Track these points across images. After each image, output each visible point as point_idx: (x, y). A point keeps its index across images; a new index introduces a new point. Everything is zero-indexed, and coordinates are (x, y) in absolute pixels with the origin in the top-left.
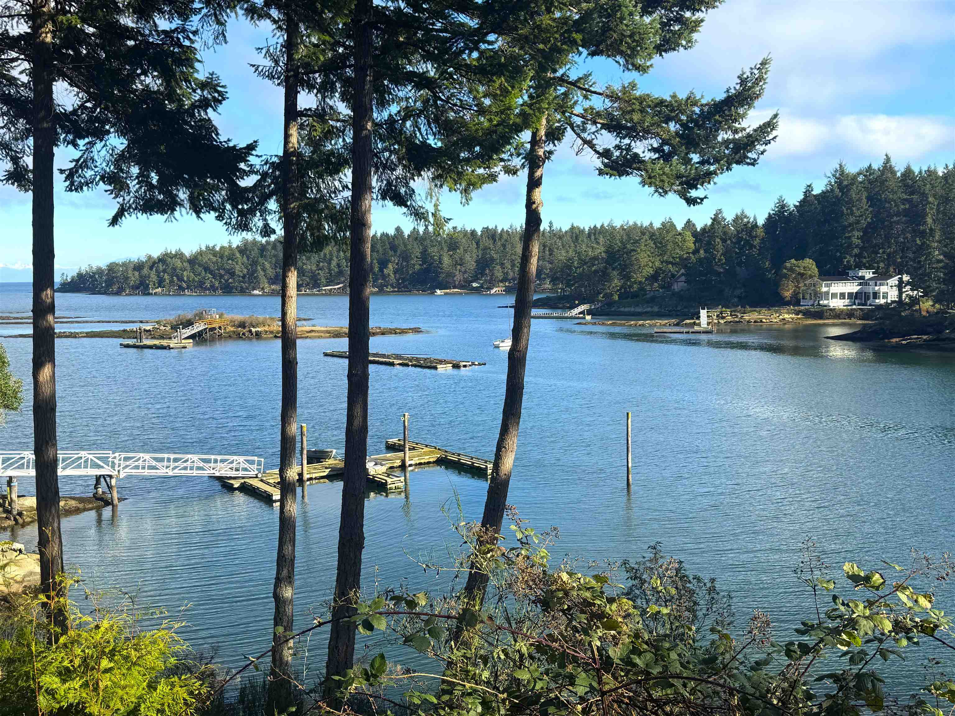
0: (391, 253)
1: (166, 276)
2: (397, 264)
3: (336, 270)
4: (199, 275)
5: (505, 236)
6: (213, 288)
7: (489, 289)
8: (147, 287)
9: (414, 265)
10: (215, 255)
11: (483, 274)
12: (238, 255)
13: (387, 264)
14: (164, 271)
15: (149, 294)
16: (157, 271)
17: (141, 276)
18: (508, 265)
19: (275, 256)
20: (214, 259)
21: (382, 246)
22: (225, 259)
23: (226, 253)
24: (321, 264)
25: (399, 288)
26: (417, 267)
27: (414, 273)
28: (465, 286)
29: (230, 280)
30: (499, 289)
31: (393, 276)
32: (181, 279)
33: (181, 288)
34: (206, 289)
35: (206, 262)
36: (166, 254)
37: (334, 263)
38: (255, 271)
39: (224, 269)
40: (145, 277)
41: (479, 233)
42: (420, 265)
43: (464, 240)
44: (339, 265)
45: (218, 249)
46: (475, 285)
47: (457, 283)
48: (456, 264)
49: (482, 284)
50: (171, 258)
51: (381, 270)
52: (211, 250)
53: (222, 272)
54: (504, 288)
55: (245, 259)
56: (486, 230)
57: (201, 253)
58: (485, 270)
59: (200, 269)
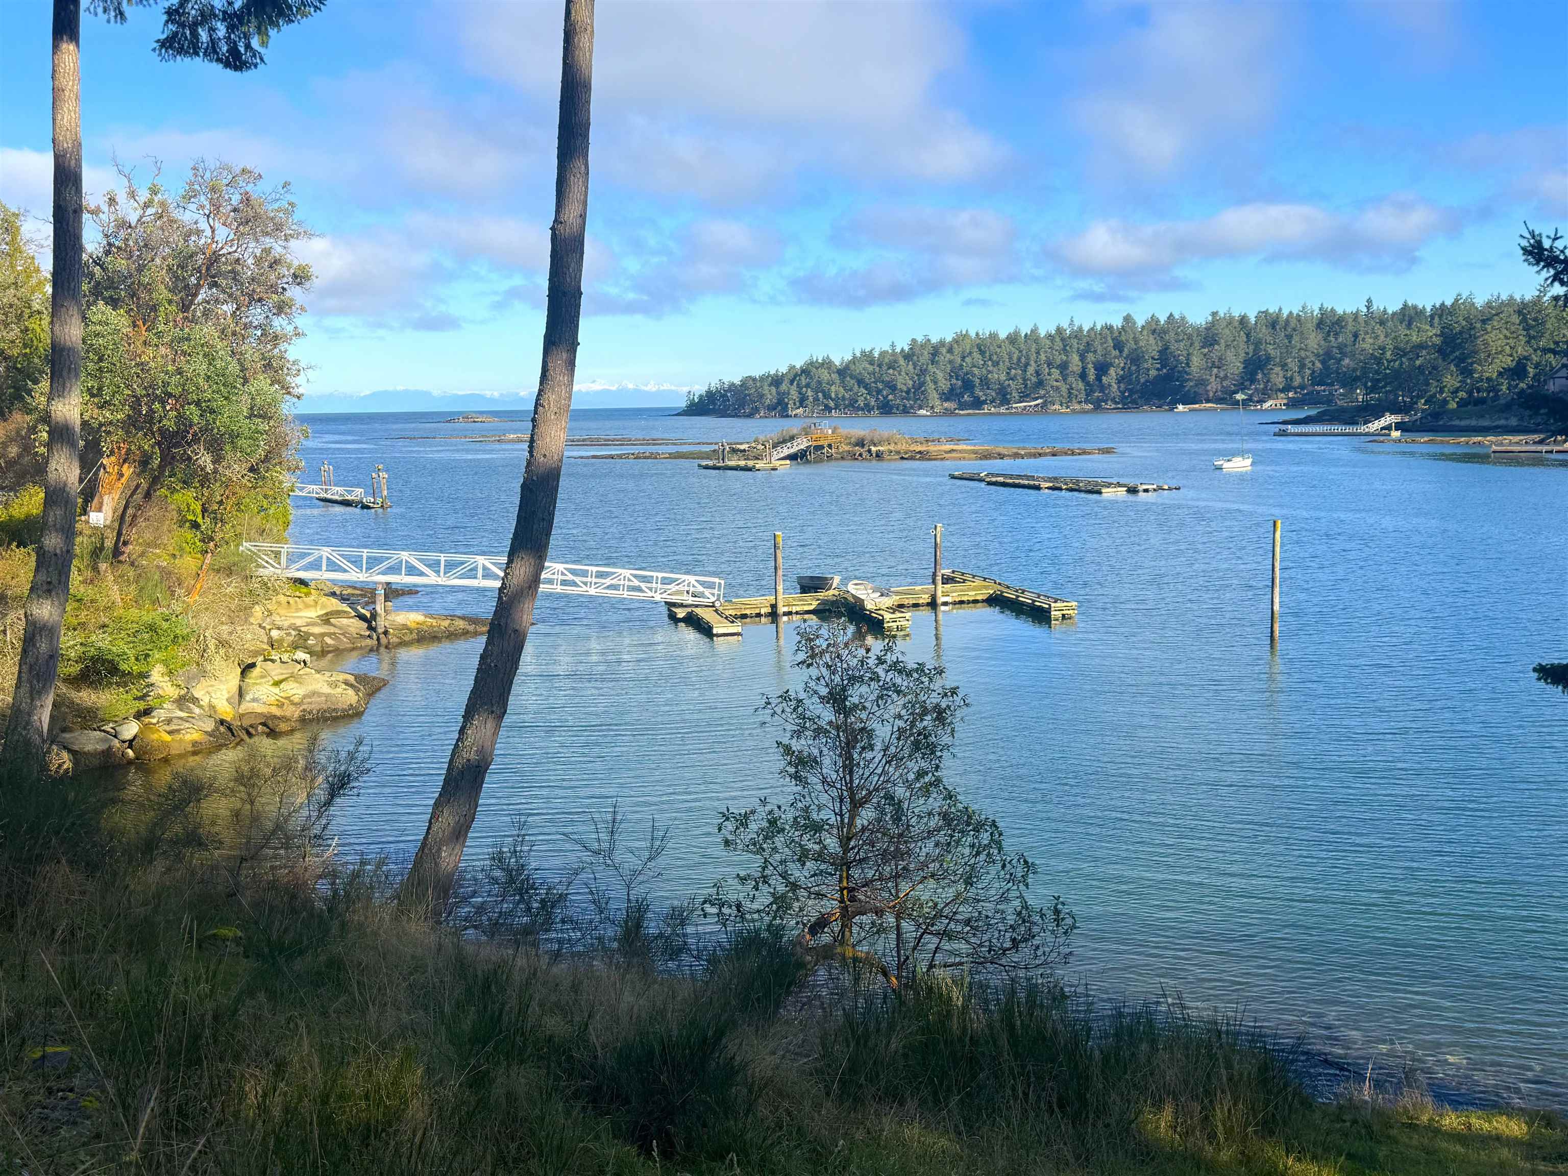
0: (1116, 353)
1: (810, 393)
2: (1123, 369)
3: (1034, 379)
4: (851, 390)
5: (1293, 323)
6: (868, 408)
7: (1261, 401)
8: (785, 407)
9: (1148, 370)
10: (871, 363)
11: (1253, 381)
12: (902, 362)
13: (1108, 369)
14: (807, 386)
15: (787, 416)
16: (798, 385)
17: (778, 393)
18: (1293, 365)
19: (950, 362)
20: (871, 368)
21: (1102, 344)
22: (885, 368)
23: (886, 360)
24: (1013, 371)
25: (1124, 404)
26: (1153, 373)
27: (1147, 381)
28: (1225, 398)
29: (890, 397)
30: (1278, 402)
31: (1116, 386)
32: (827, 396)
33: (828, 409)
34: (859, 408)
35: (860, 373)
36: (812, 363)
37: (1031, 370)
38: (922, 384)
39: (883, 382)
40: (784, 394)
41: (1253, 320)
42: (1158, 369)
43: (1227, 331)
44: (1038, 373)
45: (876, 355)
46: (1240, 397)
47: (1211, 394)
48: (1213, 365)
49: (1251, 396)
50: (817, 368)
51: (1098, 378)
52: (867, 356)
53: (880, 386)
54: (1285, 401)
55: (911, 367)
56: (1264, 315)
57: (854, 360)
58: (1257, 374)
59: (852, 382)
